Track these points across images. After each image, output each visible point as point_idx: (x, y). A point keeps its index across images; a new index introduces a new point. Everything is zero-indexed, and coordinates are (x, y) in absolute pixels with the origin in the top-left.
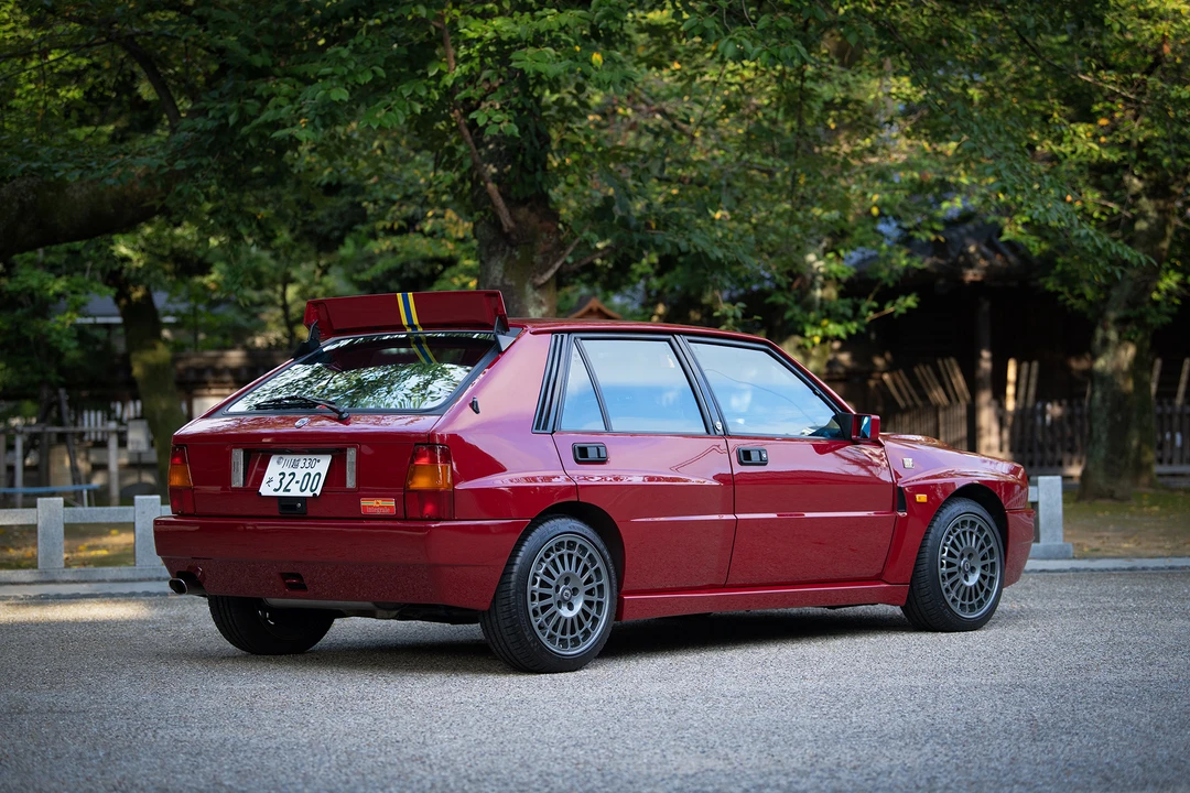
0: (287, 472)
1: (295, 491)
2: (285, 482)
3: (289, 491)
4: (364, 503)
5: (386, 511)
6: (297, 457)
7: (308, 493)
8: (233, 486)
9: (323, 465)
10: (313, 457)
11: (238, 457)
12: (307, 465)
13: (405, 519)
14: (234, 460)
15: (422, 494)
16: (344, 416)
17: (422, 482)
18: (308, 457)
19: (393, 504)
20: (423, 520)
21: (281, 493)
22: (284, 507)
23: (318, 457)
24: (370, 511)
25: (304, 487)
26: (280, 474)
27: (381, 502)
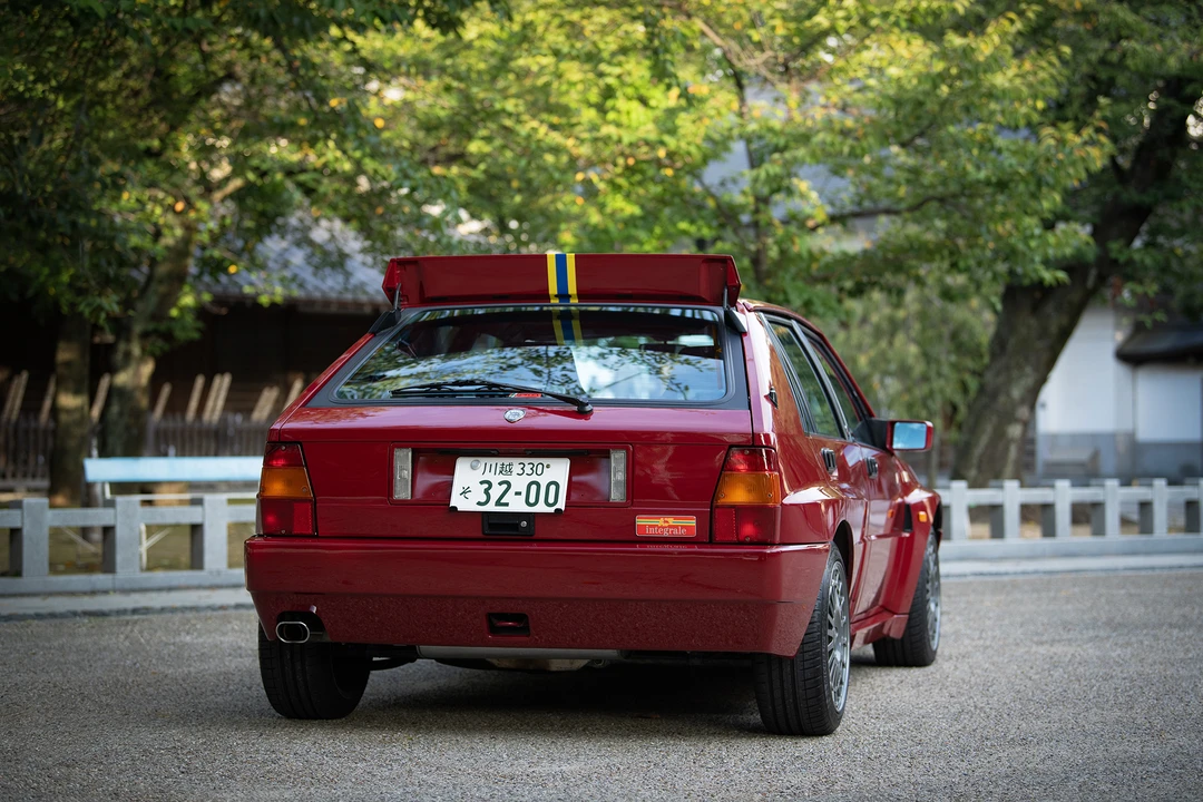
0: (495, 479)
1: (516, 505)
2: (496, 492)
3: (507, 504)
4: (641, 521)
5: (682, 533)
6: (507, 461)
7: (541, 508)
8: (396, 497)
9: (558, 471)
10: (536, 461)
11: (403, 462)
12: (528, 469)
13: (711, 543)
14: (398, 464)
15: (741, 511)
16: (588, 408)
17: (738, 495)
18: (526, 461)
19: (693, 523)
20: (742, 543)
21: (491, 507)
22: (492, 526)
23: (545, 461)
24: (651, 532)
25: (532, 500)
26: (481, 483)
27: (671, 521)
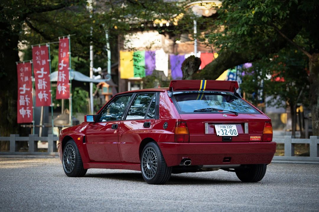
0: (224, 129)
1: (229, 135)
2: (225, 132)
3: (227, 134)
4: (251, 137)
5: (258, 140)
6: (224, 125)
7: (234, 135)
8: (206, 133)
9: (234, 127)
10: (230, 125)
11: (207, 125)
12: (229, 127)
13: (263, 141)
14: (206, 126)
16: (237, 114)
17: (266, 131)
18: (228, 125)
19: (260, 137)
20: (267, 142)
21: (225, 135)
22: (224, 139)
23: (231, 125)
24: (253, 140)
25: (232, 133)
26: (221, 130)
27: (256, 137)
